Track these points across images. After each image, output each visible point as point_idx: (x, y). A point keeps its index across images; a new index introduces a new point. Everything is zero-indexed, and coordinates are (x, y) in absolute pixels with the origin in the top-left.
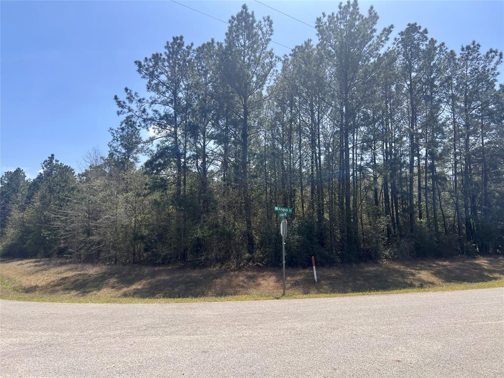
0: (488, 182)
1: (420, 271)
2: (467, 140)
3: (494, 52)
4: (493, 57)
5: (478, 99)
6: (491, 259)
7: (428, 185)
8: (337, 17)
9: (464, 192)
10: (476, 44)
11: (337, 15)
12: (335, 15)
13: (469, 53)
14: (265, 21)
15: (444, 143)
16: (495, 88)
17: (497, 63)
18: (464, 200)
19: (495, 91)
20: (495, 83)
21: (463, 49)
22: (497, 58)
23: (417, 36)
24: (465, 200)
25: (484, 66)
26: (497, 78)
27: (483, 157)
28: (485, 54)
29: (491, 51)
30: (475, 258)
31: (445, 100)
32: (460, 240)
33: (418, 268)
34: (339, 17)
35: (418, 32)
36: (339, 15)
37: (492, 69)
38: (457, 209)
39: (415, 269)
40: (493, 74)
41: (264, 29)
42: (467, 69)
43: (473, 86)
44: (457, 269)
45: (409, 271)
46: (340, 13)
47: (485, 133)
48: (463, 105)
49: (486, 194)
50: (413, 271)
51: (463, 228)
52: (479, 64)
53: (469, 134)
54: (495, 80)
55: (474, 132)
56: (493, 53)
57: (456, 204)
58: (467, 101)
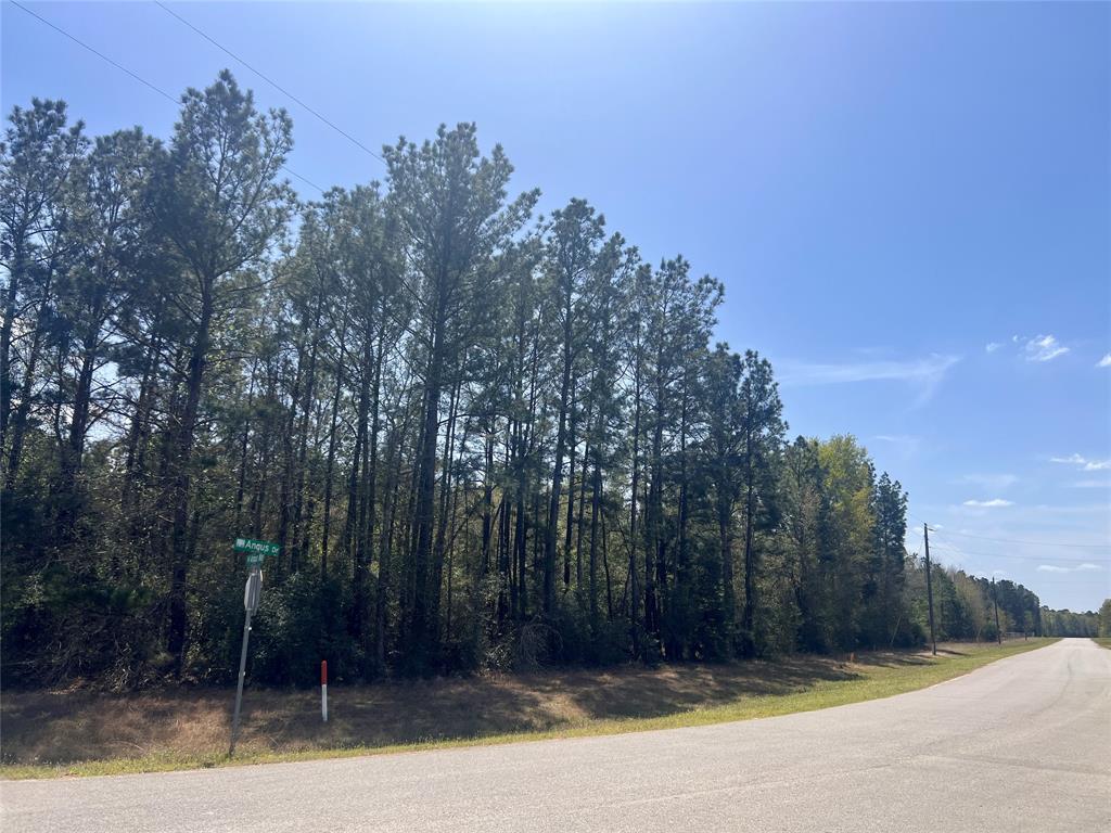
0: (690, 520)
1: (550, 695)
2: (658, 436)
3: (711, 282)
4: (709, 291)
5: (681, 362)
6: (683, 670)
7: (585, 515)
8: (434, 150)
9: (647, 537)
10: (683, 261)
11: (435, 146)
12: (431, 146)
13: (671, 276)
14: (275, 118)
15: (620, 436)
16: (708, 346)
17: (715, 303)
18: (646, 550)
19: (707, 351)
20: (710, 338)
21: (663, 267)
22: (715, 293)
23: (585, 225)
24: (648, 549)
25: (693, 304)
26: (713, 329)
27: (683, 471)
28: (697, 282)
29: (707, 280)
30: (656, 669)
31: (625, 355)
32: (632, 632)
33: (548, 688)
34: (438, 152)
35: (588, 219)
36: (438, 147)
37: (706, 312)
38: (632, 568)
39: (542, 691)
40: (707, 322)
41: (273, 136)
42: (666, 303)
43: (674, 338)
44: (622, 689)
45: (529, 695)
46: (440, 143)
47: (689, 426)
48: (655, 369)
49: (683, 542)
50: (536, 694)
51: (641, 606)
52: (685, 297)
53: (661, 425)
54: (710, 333)
55: (671, 423)
56: (709, 285)
57: (631, 558)
58: (663, 364)
